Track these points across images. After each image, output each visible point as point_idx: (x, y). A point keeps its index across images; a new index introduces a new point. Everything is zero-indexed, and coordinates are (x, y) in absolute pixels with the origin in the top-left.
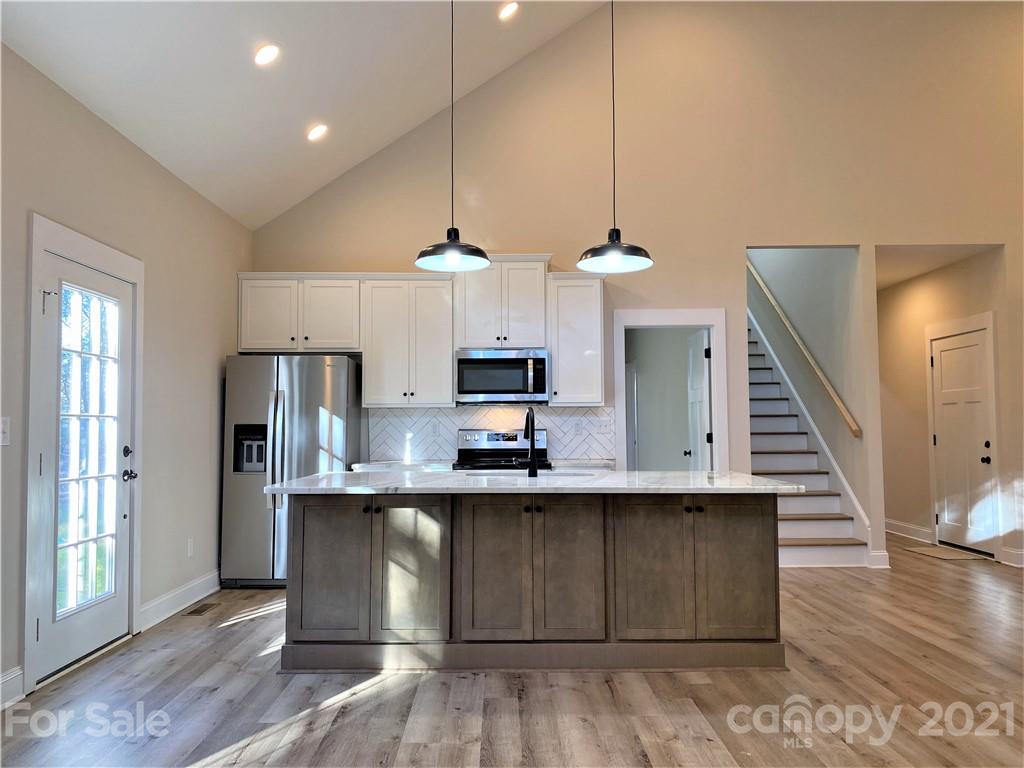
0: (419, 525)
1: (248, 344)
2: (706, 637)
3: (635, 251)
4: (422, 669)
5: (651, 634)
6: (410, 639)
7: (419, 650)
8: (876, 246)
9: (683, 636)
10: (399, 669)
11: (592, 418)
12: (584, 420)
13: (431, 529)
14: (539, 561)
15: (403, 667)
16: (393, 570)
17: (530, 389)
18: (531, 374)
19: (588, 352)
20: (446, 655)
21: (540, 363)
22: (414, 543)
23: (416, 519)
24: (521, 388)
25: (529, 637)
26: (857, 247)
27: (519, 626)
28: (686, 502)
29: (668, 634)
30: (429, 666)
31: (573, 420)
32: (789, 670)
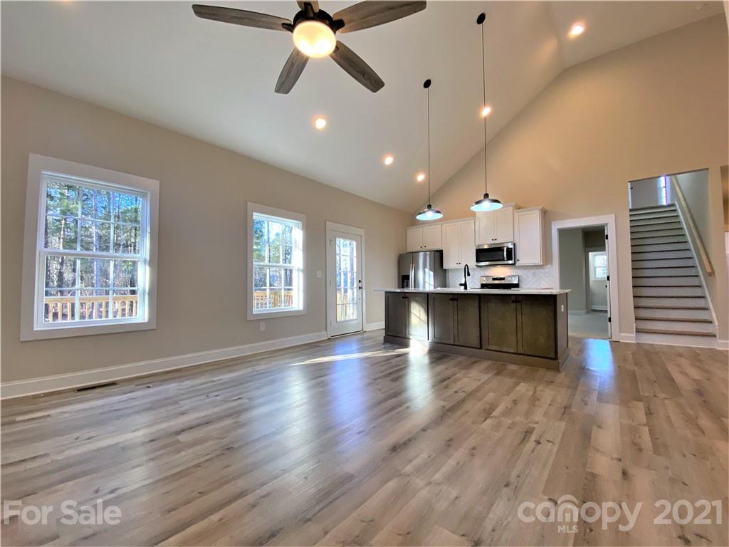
1: (409, 250)
5: (498, 349)
8: (721, 167)
9: (512, 351)
11: (541, 270)
12: (537, 271)
17: (505, 259)
18: (505, 253)
25: (452, 343)
26: (707, 169)
27: (449, 339)
28: (513, 298)
29: (504, 349)
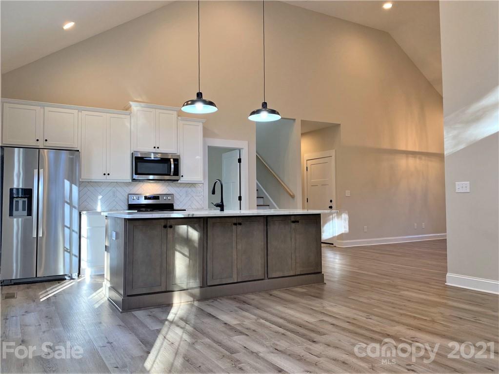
0: (189, 233)
1: (8, 141)
2: (299, 273)
3: (273, 112)
4: (191, 301)
6: (185, 287)
7: (189, 292)
8: (302, 120)
9: (291, 274)
10: (181, 303)
11: (193, 189)
13: (194, 234)
14: (239, 247)
15: (182, 301)
16: (178, 255)
17: (172, 174)
18: (172, 166)
19: (197, 157)
20: (201, 293)
21: (177, 161)
22: (187, 241)
23: (188, 230)
24: (166, 173)
25: (236, 281)
26: (294, 120)
27: (231, 277)
28: (292, 219)
30: (194, 299)
31: (185, 189)
32: (325, 284)
